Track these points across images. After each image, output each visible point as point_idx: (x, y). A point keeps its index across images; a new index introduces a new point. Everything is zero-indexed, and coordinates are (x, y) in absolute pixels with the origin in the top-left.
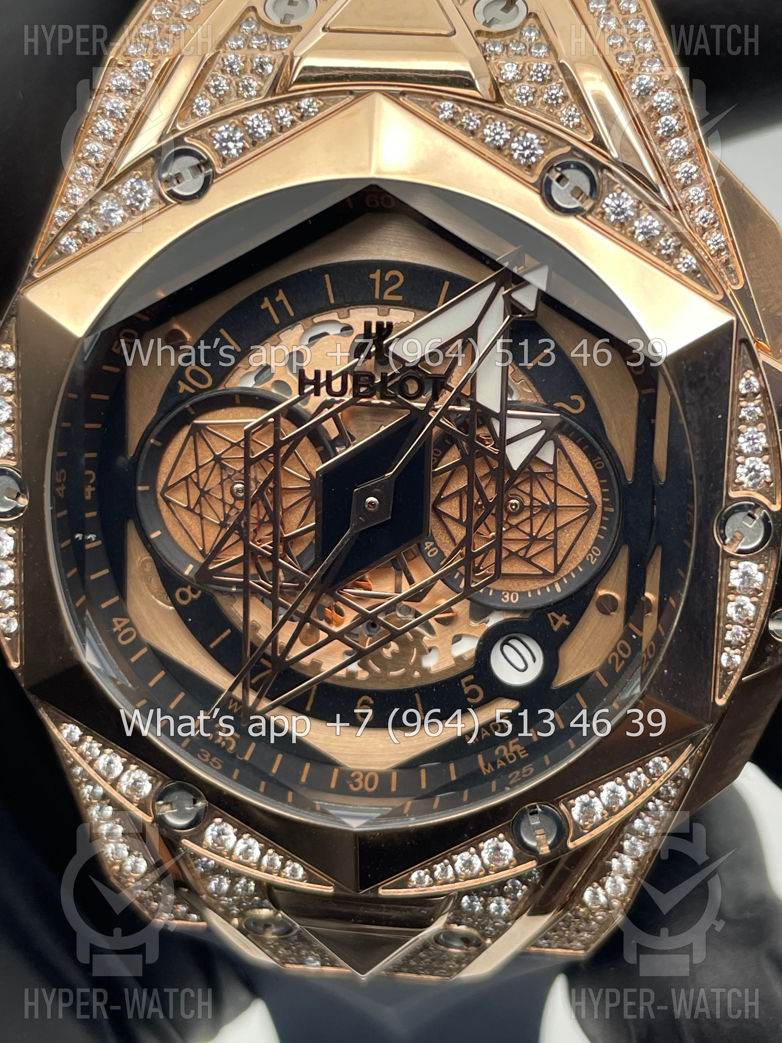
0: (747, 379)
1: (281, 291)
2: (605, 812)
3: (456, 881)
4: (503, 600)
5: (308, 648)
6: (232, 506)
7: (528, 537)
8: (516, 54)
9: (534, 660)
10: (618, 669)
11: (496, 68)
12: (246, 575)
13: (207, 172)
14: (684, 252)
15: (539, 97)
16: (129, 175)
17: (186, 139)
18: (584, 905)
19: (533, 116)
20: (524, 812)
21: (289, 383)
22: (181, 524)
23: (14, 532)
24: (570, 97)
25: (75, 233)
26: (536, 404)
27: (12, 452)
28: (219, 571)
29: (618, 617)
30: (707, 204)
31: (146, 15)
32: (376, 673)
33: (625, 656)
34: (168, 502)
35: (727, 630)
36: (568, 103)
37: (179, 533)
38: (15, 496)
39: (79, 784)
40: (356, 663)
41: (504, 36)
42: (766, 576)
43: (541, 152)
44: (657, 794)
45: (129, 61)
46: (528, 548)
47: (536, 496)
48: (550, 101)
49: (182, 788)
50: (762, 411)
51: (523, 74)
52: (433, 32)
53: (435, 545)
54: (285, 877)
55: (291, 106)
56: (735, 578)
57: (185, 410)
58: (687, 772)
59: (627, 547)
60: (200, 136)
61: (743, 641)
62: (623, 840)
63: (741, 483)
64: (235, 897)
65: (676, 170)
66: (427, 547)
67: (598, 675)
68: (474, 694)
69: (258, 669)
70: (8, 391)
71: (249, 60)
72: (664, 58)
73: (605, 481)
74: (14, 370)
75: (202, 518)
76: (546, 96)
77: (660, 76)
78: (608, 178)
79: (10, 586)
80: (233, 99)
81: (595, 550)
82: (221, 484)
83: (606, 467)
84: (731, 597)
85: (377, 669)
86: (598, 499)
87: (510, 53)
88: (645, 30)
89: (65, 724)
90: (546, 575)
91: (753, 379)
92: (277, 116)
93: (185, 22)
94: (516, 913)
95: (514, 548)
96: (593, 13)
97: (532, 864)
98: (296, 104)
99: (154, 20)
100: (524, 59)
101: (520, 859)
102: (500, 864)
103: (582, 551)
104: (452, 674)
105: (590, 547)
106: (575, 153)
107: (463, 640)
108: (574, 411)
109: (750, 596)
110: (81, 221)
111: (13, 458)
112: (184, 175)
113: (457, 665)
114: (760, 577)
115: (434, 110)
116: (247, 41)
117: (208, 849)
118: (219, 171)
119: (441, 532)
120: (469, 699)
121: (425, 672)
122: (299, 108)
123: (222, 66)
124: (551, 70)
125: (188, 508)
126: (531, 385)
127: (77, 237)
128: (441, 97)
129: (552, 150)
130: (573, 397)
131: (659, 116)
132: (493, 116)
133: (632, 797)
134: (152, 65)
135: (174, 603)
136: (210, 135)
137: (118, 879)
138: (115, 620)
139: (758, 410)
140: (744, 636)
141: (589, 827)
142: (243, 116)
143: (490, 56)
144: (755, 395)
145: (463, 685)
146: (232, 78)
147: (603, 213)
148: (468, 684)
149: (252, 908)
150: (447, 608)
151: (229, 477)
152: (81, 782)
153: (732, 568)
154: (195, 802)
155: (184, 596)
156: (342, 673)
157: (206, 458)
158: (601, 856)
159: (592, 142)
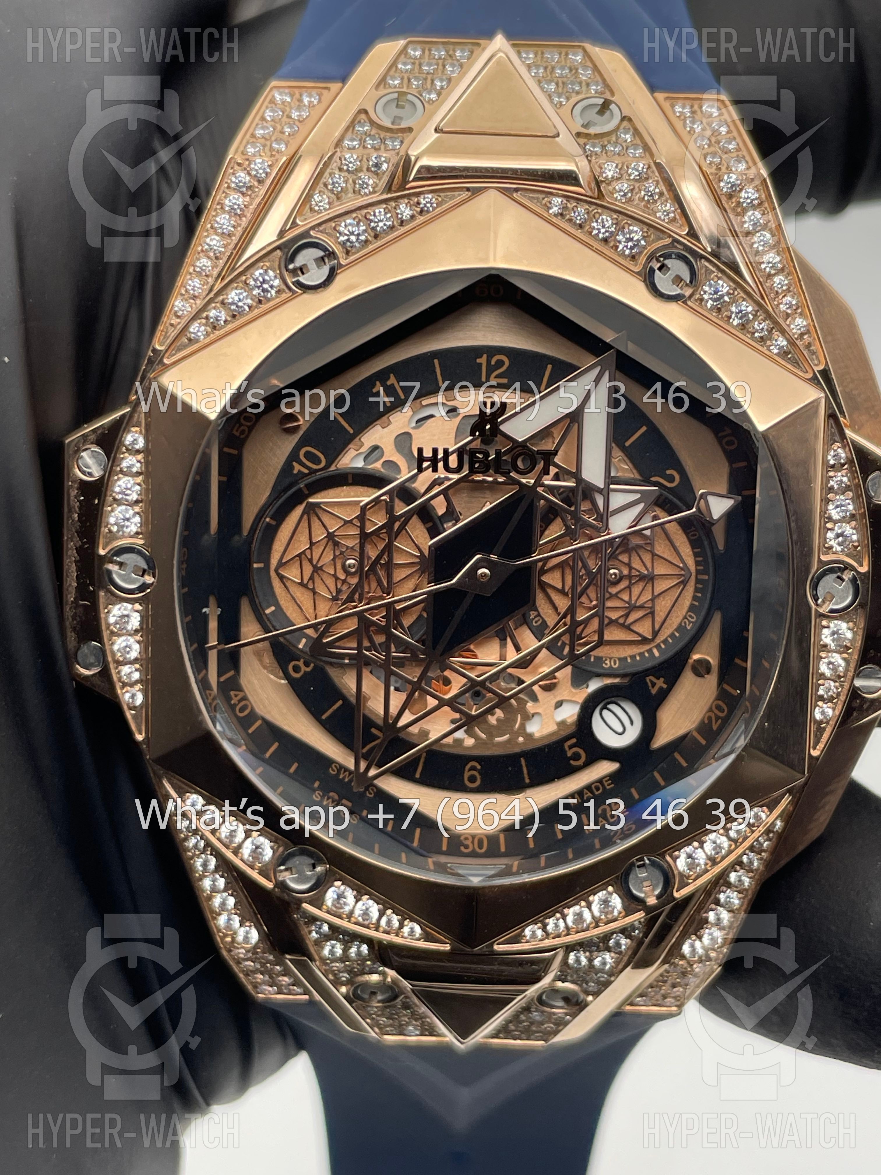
0: (835, 451)
1: (392, 375)
2: (708, 862)
3: (568, 934)
4: (604, 665)
5: (416, 716)
6: (344, 582)
7: (627, 605)
8: (614, 154)
9: (632, 723)
10: (715, 727)
11: (596, 167)
12: (359, 648)
13: (332, 263)
14: (776, 334)
15: (636, 194)
16: (256, 266)
17: (312, 233)
18: (683, 957)
19: (631, 210)
20: (633, 864)
21: (399, 463)
22: (294, 599)
23: (140, 608)
24: (666, 193)
25: (204, 321)
26: (633, 479)
27: (139, 530)
28: (331, 644)
29: (712, 679)
30: (790, 291)
31: (258, 117)
32: (482, 739)
33: (721, 715)
34: (282, 578)
35: (820, 685)
36: (663, 199)
37: (291, 608)
38: (141, 573)
39: (192, 858)
40: (462, 730)
41: (602, 138)
42: (855, 633)
43: (643, 243)
44: (751, 848)
45: (247, 160)
46: (627, 616)
47: (634, 565)
48: (646, 198)
49: (303, 853)
50: (849, 481)
51: (622, 172)
52: (540, 134)
53: (539, 615)
54: (402, 937)
55: (412, 202)
56: (826, 637)
57: (300, 489)
58: (779, 824)
59: (719, 613)
60: (325, 229)
61: (835, 696)
62: (720, 892)
63: (831, 548)
64: (347, 963)
65: (761, 261)
66: (532, 617)
67: (695, 734)
68: (576, 757)
69: (368, 738)
70: (137, 472)
71: (365, 159)
72: (748, 158)
73: (699, 550)
74: (143, 452)
75: (314, 593)
76: (643, 193)
77: (746, 174)
78: (706, 267)
79: (136, 660)
80: (350, 195)
81: (690, 616)
82: (334, 560)
83: (700, 537)
84: (823, 654)
85: (483, 736)
86: (692, 568)
87: (609, 154)
88: (728, 133)
89: (188, 794)
90: (645, 641)
91: (840, 451)
92: (398, 211)
93: (297, 123)
94: (620, 967)
95: (614, 615)
96: (679, 117)
97: (640, 915)
98: (416, 200)
99: (267, 121)
100: (623, 159)
101: (628, 911)
102: (610, 916)
103: (677, 617)
104: (554, 739)
105: (684, 614)
106: (676, 244)
107: (565, 706)
108: (669, 485)
109: (841, 653)
110: (209, 310)
111: (141, 536)
112: (309, 267)
113: (559, 730)
114: (849, 635)
115: (545, 205)
116: (362, 142)
117: (328, 912)
118: (343, 262)
119: (543, 601)
120: (572, 762)
121: (529, 737)
122: (418, 203)
123: (339, 165)
124: (648, 169)
125: (301, 584)
126: (628, 461)
127: (206, 325)
128: (551, 194)
129: (654, 241)
130: (668, 472)
131: (745, 211)
132: (600, 211)
133: (733, 846)
134: (270, 163)
135: (287, 676)
136: (335, 228)
137: (229, 951)
138: (232, 693)
139: (845, 479)
140: (835, 690)
141: (693, 877)
142: (366, 211)
143: (591, 156)
144: (843, 465)
145: (566, 748)
146: (349, 176)
147: (701, 300)
148: (571, 747)
149: (363, 973)
150: (551, 675)
151: (342, 553)
152: (194, 855)
153: (824, 627)
154: (314, 866)
155: (296, 669)
156: (449, 740)
157: (319, 535)
158: (699, 910)
159: (687, 234)
